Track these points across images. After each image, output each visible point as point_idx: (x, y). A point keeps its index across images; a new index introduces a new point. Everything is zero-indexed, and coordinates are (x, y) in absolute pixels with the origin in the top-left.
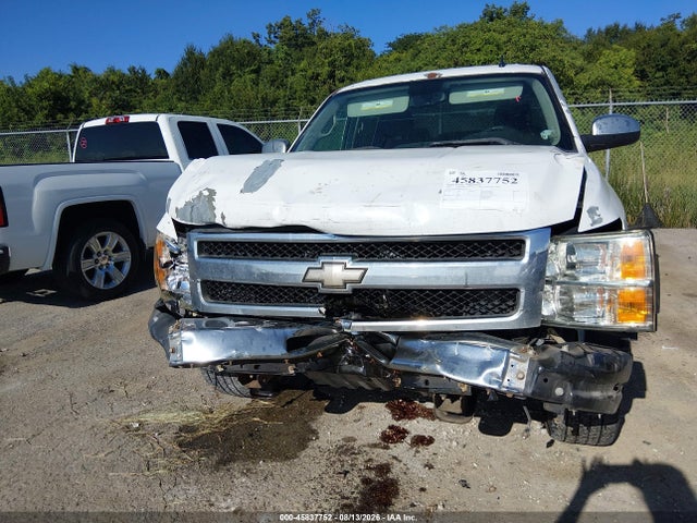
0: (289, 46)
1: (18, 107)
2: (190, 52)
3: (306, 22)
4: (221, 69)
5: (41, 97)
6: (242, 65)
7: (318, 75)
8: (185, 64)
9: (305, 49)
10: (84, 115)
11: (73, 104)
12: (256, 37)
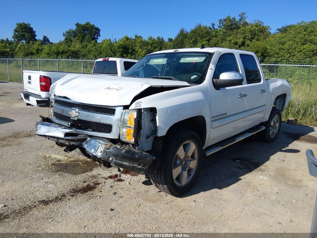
0: (227, 29)
1: (111, 51)
2: (182, 31)
3: (238, 19)
4: (193, 39)
5: (119, 47)
6: (202, 37)
7: (237, 42)
8: (179, 36)
9: (234, 31)
10: (133, 56)
11: (130, 51)
12: (213, 25)
